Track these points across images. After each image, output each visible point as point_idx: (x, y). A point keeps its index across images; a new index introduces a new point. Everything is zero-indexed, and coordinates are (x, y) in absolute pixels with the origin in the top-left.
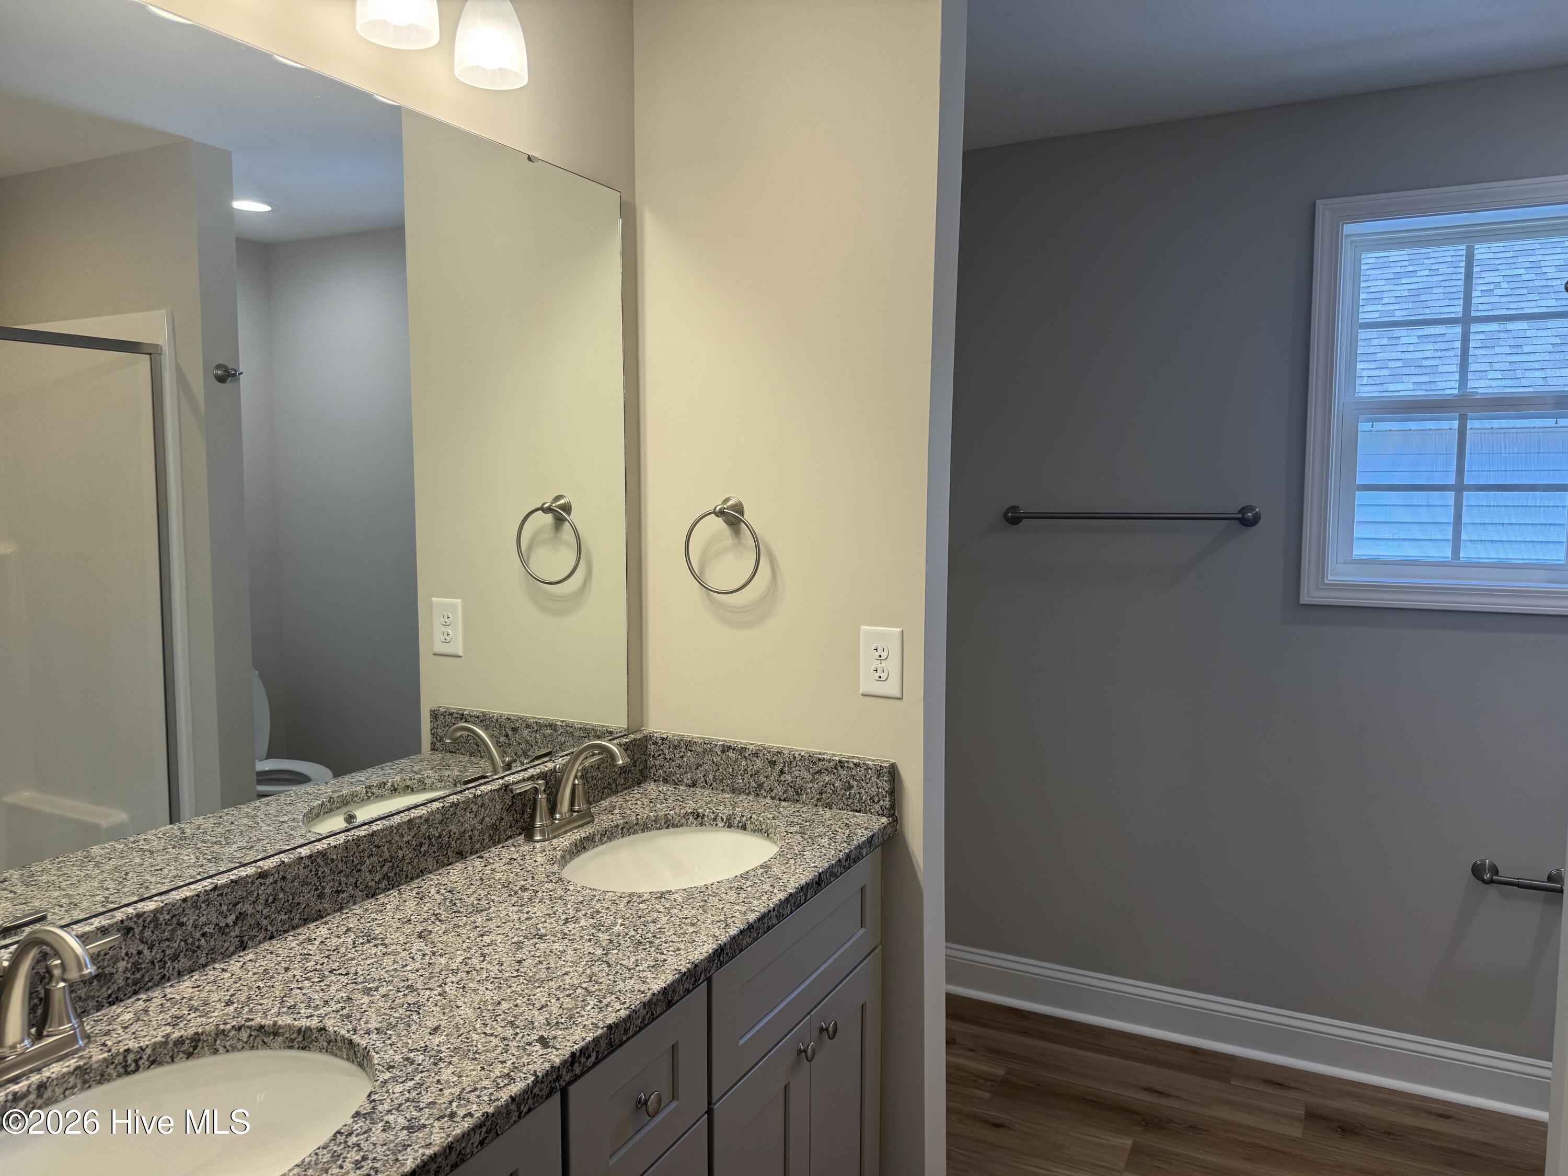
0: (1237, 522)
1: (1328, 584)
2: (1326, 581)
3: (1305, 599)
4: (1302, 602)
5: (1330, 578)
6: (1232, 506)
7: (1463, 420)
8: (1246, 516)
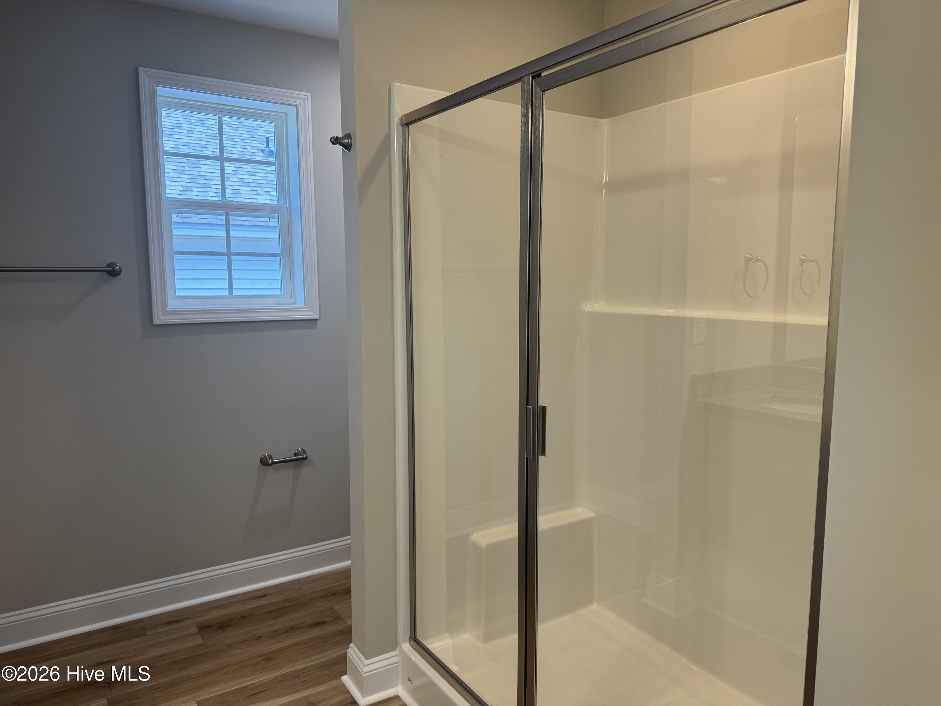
0: (105, 273)
1: (169, 311)
2: (168, 310)
3: (156, 321)
4: (154, 323)
5: (170, 308)
6: (102, 263)
7: (227, 215)
8: (115, 269)
